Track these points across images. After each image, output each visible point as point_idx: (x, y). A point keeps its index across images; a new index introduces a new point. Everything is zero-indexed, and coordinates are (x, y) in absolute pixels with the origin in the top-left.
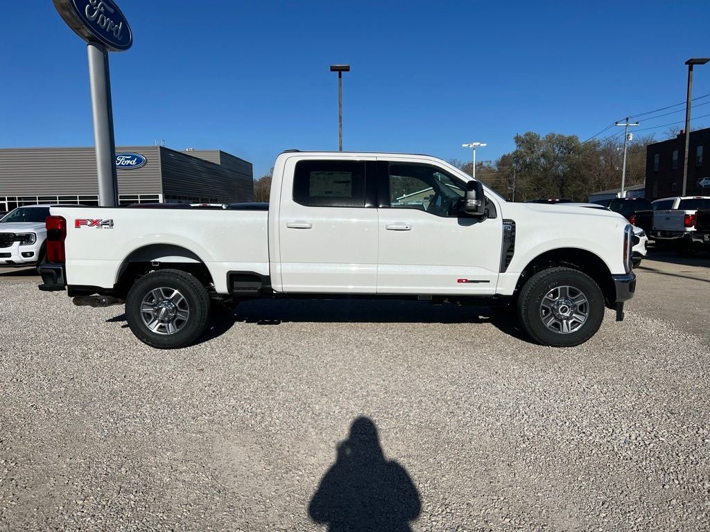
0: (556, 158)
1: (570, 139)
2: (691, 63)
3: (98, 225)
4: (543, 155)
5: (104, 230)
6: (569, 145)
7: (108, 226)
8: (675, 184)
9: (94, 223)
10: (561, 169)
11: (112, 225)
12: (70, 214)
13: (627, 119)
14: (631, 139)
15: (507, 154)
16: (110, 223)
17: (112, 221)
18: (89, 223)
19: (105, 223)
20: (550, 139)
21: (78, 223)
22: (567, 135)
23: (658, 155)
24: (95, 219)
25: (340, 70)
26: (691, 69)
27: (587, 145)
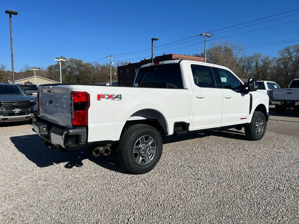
0: (74, 68)
1: (80, 61)
2: (153, 39)
3: (112, 98)
4: (69, 67)
5: (116, 101)
6: (79, 64)
7: (118, 99)
8: (128, 81)
9: (110, 97)
10: (77, 73)
11: (121, 98)
12: (93, 91)
13: (111, 56)
14: (112, 64)
15: (53, 65)
16: (119, 97)
17: (121, 95)
18: (106, 97)
19: (117, 97)
20: (71, 60)
21: (99, 97)
22: (78, 59)
23: (122, 70)
24: (110, 94)
25: (11, 13)
26: (152, 42)
27: (86, 64)
